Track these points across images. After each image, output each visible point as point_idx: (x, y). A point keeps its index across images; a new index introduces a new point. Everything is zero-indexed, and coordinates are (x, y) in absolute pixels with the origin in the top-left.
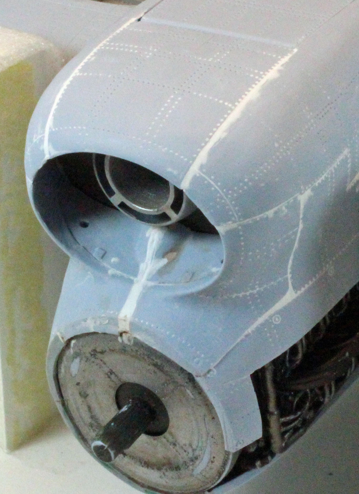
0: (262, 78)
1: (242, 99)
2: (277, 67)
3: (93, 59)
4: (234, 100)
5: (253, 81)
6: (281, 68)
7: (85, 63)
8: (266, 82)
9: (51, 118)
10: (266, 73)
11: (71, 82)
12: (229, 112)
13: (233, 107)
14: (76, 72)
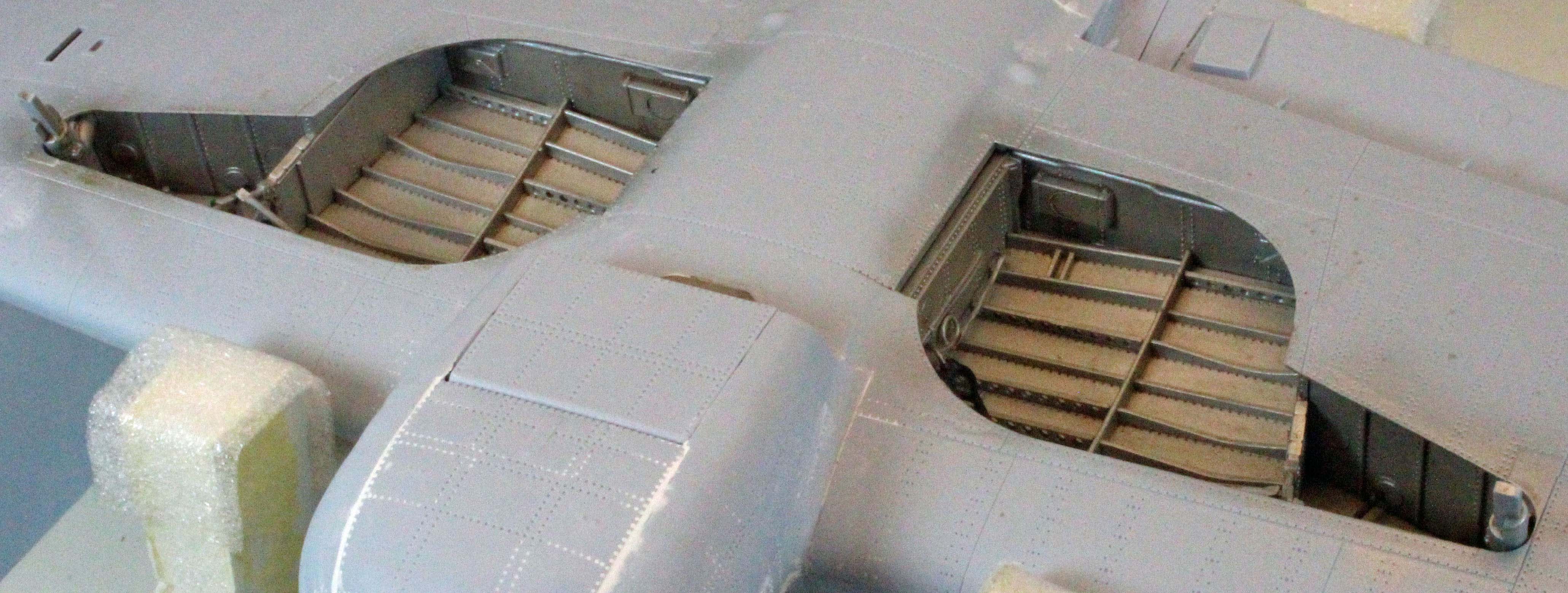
0: (644, 509)
1: (619, 551)
2: (664, 485)
3: (389, 465)
4: (607, 556)
5: (631, 516)
6: (669, 488)
7: (377, 472)
8: (650, 515)
9: (337, 573)
10: (649, 499)
11: (362, 509)
12: (602, 575)
13: (607, 568)
14: (365, 493)
